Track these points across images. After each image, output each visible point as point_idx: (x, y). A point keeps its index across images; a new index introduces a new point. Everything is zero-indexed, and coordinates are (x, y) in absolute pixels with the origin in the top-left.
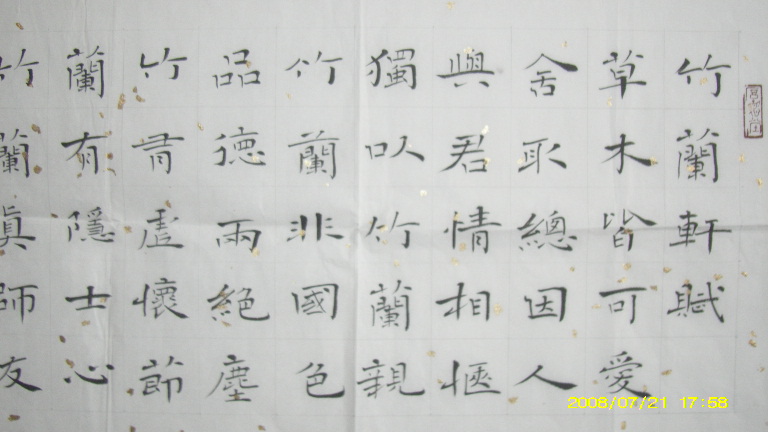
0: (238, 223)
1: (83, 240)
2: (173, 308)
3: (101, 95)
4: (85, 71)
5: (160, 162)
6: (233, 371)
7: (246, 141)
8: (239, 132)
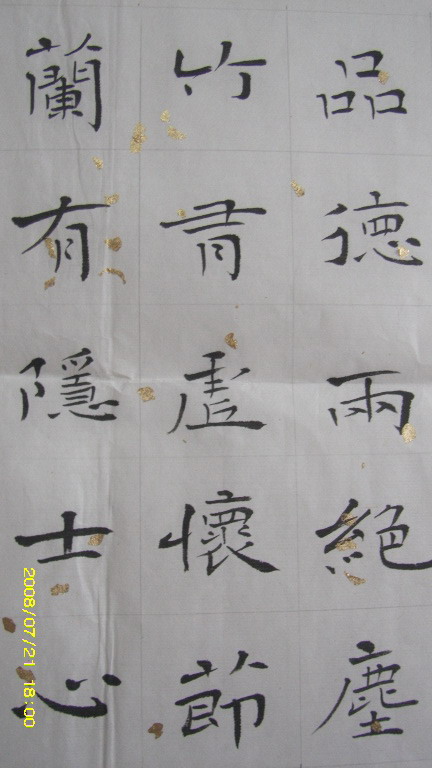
0: (368, 377)
1: (52, 416)
2: (245, 552)
3: (97, 126)
4: (64, 80)
5: (219, 257)
6: (368, 675)
7: (386, 217)
8: (372, 201)
